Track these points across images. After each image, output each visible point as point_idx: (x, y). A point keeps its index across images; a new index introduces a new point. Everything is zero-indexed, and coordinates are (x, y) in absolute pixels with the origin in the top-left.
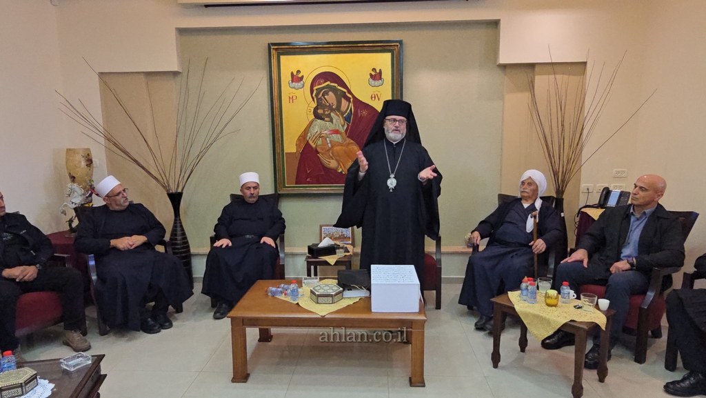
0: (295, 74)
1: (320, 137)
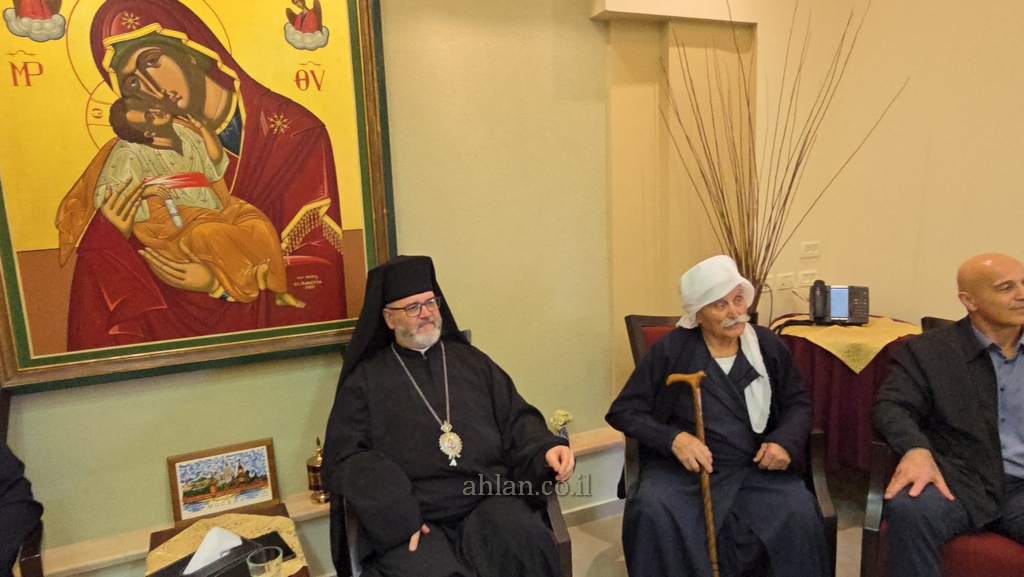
1: (144, 198)
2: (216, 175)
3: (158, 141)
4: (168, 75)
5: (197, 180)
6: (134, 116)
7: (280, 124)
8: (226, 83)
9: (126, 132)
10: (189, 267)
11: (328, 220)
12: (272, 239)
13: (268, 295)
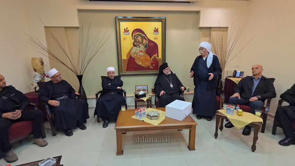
0: (126, 29)
1: (135, 53)
2: (144, 51)
3: (138, 47)
4: (139, 38)
5: (142, 51)
6: (135, 44)
7: (152, 44)
8: (146, 39)
9: (134, 45)
10: (140, 62)
11: (157, 57)
12: (150, 60)
13: (149, 66)
